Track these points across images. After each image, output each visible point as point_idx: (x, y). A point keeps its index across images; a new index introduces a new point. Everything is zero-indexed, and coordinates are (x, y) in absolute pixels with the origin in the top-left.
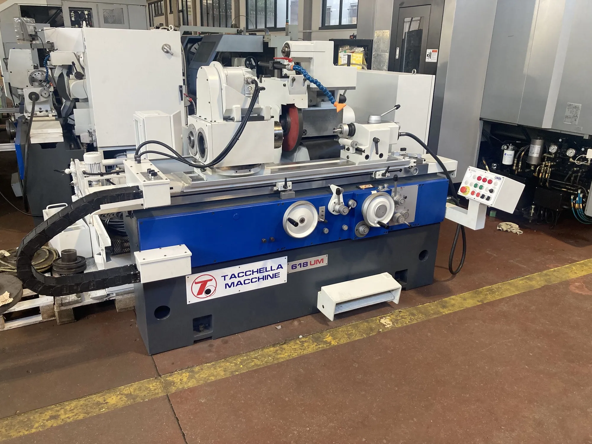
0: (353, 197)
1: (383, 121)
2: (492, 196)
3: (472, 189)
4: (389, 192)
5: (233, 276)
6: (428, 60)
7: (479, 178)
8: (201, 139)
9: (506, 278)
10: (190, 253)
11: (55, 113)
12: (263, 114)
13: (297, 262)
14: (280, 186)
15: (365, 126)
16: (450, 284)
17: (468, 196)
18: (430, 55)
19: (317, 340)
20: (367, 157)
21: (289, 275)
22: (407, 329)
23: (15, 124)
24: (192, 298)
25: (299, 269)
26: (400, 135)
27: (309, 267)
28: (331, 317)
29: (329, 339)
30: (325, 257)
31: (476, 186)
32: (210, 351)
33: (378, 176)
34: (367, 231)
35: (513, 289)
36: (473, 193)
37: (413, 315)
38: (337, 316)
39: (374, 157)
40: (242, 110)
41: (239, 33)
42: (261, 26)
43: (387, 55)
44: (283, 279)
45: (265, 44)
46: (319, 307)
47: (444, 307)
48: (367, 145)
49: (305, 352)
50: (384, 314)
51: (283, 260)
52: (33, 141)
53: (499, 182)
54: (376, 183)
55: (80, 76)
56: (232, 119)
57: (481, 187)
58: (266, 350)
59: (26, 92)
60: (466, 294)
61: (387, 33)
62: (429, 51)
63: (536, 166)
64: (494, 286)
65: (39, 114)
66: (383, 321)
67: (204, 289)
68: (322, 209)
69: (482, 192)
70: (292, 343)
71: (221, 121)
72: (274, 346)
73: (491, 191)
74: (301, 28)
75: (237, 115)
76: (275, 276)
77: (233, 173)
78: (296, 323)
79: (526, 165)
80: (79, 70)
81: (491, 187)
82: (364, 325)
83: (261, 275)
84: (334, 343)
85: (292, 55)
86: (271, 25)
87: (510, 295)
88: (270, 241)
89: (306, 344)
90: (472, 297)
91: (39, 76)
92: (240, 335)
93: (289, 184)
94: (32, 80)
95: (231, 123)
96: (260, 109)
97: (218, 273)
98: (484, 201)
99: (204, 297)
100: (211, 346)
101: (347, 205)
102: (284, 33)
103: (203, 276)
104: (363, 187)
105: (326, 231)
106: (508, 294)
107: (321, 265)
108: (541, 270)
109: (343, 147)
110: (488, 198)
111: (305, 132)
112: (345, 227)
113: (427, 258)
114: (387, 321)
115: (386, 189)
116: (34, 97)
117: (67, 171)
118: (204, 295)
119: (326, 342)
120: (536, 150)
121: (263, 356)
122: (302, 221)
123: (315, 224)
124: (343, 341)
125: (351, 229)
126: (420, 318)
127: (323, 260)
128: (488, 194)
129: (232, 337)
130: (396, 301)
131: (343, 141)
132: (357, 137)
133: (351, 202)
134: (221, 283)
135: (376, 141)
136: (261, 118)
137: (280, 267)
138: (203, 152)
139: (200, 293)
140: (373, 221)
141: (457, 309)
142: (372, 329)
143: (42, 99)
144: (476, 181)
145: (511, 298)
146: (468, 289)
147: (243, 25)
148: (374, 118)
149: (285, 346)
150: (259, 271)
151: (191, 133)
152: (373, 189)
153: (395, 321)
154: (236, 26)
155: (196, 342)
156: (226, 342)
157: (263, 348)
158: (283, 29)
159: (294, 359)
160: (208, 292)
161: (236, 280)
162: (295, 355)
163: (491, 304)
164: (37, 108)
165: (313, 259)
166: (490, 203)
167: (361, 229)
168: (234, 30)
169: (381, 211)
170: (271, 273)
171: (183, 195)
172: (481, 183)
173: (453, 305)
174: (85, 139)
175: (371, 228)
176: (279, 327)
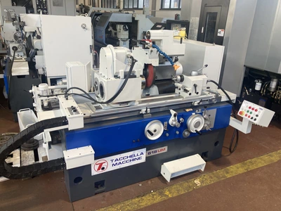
0: (182, 116)
1: (199, 74)
2: (257, 118)
3: (245, 113)
4: (201, 114)
5: (117, 160)
6: (219, 35)
7: (250, 108)
8: (102, 88)
9: (259, 155)
10: (94, 152)
11: (25, 57)
12: (136, 74)
13: (151, 151)
14: (143, 111)
15: (189, 77)
16: (230, 158)
17: (243, 116)
18: (220, 33)
19: (161, 194)
20: (190, 94)
21: (146, 158)
22: (208, 187)
23: (5, 62)
24: (94, 173)
25: (152, 154)
26: (208, 81)
27: (158, 153)
28: (168, 180)
29: (167, 193)
30: (166, 148)
31: (248, 111)
32: (104, 200)
33: (196, 104)
34: (189, 134)
35: (263, 162)
36: (246, 115)
37: (212, 178)
38: (171, 179)
39: (194, 94)
40: (125, 72)
41: (120, 11)
42: (131, 7)
43: (197, 30)
44: (143, 160)
45: (133, 18)
46: (162, 173)
47: (227, 173)
48: (190, 88)
49: (155, 202)
50: (196, 177)
51: (144, 150)
52: (13, 74)
53: (262, 111)
54: (195, 108)
55: (39, 37)
56: (119, 78)
57: (251, 113)
58: (133, 200)
59: (11, 46)
60: (239, 165)
61: (198, 19)
62: (219, 30)
63: (273, 92)
64: (253, 160)
65: (17, 57)
66: (195, 182)
67: (101, 167)
68: (166, 123)
69: (251, 116)
70: (148, 196)
71: (113, 79)
72: (138, 197)
73: (257, 116)
74: (151, 9)
75: (122, 75)
76: (139, 158)
77: (118, 106)
78: (149, 182)
79: (268, 92)
80: (39, 34)
81: (257, 113)
82: (186, 185)
83: (131, 159)
84: (170, 196)
85: (151, 38)
86: (135, 6)
87: (261, 166)
88: (137, 141)
89: (155, 197)
90: (242, 167)
91: (19, 35)
92: (119, 190)
93: (149, 110)
94: (16, 37)
95: (118, 79)
96: (135, 72)
97: (109, 159)
98: (252, 120)
99: (101, 171)
100: (104, 196)
101: (179, 121)
102: (142, 11)
103: (100, 161)
104: (187, 110)
105: (167, 135)
106: (260, 165)
107: (164, 151)
108: (277, 151)
109: (177, 87)
110: (255, 120)
111: (156, 77)
112: (178, 133)
113: (218, 145)
114: (197, 182)
115: (200, 112)
116: (15, 49)
117: (30, 91)
118: (101, 170)
119: (166, 195)
120: (274, 84)
121: (132, 204)
122: (155, 131)
123: (162, 132)
124: (175, 195)
125: (181, 133)
126: (215, 180)
127: (165, 149)
128: (255, 117)
129: (115, 191)
130: (203, 170)
131: (176, 84)
132: (185, 83)
133: (181, 119)
134: (110, 163)
135: (195, 86)
136: (135, 77)
137: (142, 153)
138: (102, 94)
139: (99, 169)
140: (193, 130)
141: (234, 175)
142: (190, 187)
143: (19, 50)
144: (248, 109)
145: (262, 168)
146: (239, 161)
147: (122, 7)
148: (194, 73)
149: (143, 198)
150: (131, 156)
151: (96, 83)
152: (193, 111)
153: (202, 182)
154: (118, 7)
155: (96, 194)
156: (112, 194)
157: (132, 198)
158: (142, 9)
159: (149, 206)
160: (103, 168)
161: (118, 162)
162: (149, 204)
163: (252, 171)
164: (16, 54)
165: (159, 149)
166: (256, 122)
167: (186, 133)
168: (118, 10)
169: (198, 124)
170: (137, 157)
171: (91, 117)
172: (251, 110)
173: (232, 172)
174: (41, 72)
175: (191, 133)
176: (140, 185)
